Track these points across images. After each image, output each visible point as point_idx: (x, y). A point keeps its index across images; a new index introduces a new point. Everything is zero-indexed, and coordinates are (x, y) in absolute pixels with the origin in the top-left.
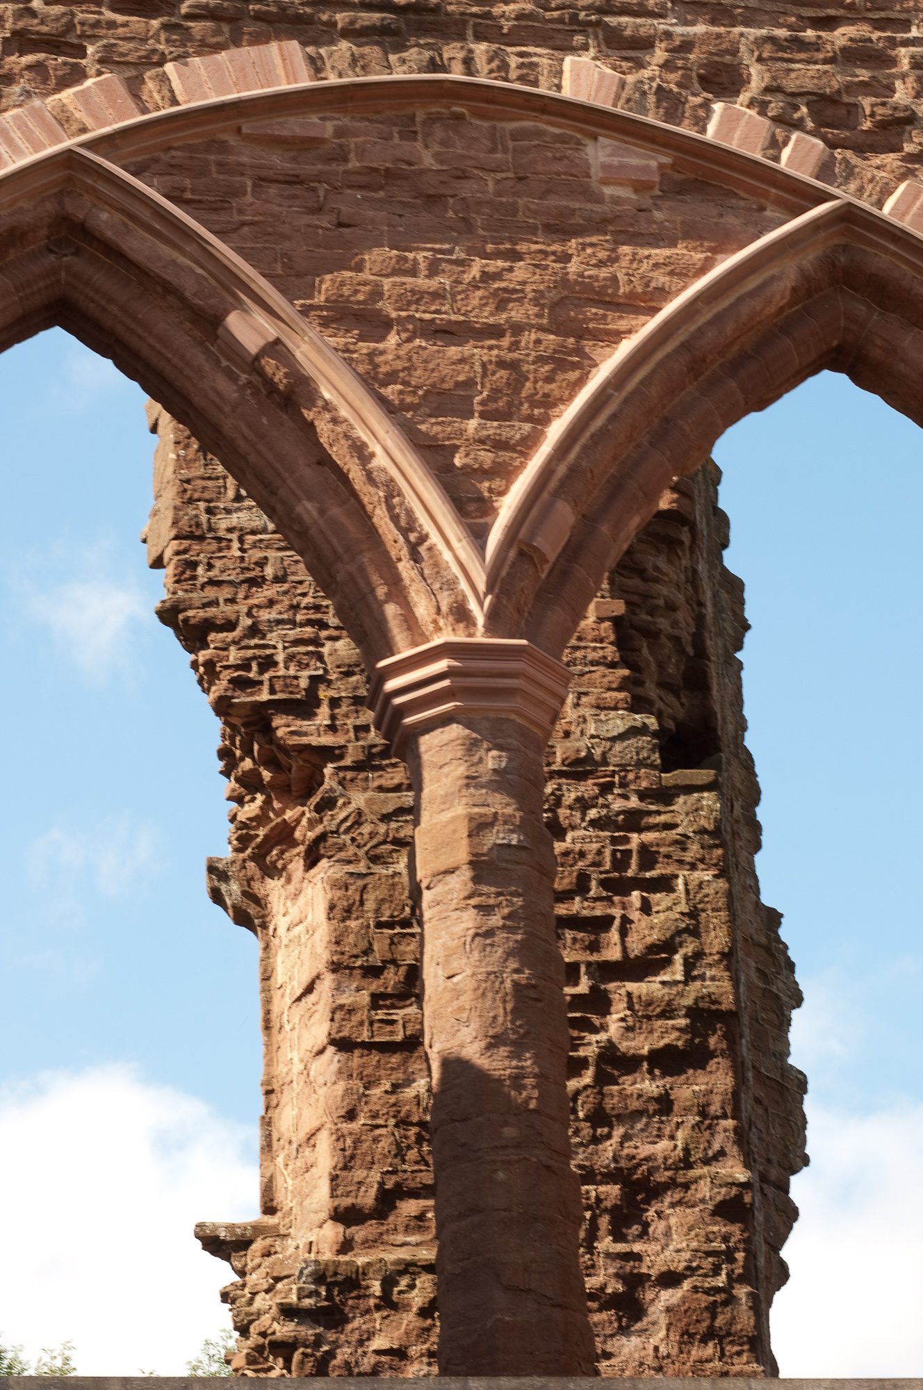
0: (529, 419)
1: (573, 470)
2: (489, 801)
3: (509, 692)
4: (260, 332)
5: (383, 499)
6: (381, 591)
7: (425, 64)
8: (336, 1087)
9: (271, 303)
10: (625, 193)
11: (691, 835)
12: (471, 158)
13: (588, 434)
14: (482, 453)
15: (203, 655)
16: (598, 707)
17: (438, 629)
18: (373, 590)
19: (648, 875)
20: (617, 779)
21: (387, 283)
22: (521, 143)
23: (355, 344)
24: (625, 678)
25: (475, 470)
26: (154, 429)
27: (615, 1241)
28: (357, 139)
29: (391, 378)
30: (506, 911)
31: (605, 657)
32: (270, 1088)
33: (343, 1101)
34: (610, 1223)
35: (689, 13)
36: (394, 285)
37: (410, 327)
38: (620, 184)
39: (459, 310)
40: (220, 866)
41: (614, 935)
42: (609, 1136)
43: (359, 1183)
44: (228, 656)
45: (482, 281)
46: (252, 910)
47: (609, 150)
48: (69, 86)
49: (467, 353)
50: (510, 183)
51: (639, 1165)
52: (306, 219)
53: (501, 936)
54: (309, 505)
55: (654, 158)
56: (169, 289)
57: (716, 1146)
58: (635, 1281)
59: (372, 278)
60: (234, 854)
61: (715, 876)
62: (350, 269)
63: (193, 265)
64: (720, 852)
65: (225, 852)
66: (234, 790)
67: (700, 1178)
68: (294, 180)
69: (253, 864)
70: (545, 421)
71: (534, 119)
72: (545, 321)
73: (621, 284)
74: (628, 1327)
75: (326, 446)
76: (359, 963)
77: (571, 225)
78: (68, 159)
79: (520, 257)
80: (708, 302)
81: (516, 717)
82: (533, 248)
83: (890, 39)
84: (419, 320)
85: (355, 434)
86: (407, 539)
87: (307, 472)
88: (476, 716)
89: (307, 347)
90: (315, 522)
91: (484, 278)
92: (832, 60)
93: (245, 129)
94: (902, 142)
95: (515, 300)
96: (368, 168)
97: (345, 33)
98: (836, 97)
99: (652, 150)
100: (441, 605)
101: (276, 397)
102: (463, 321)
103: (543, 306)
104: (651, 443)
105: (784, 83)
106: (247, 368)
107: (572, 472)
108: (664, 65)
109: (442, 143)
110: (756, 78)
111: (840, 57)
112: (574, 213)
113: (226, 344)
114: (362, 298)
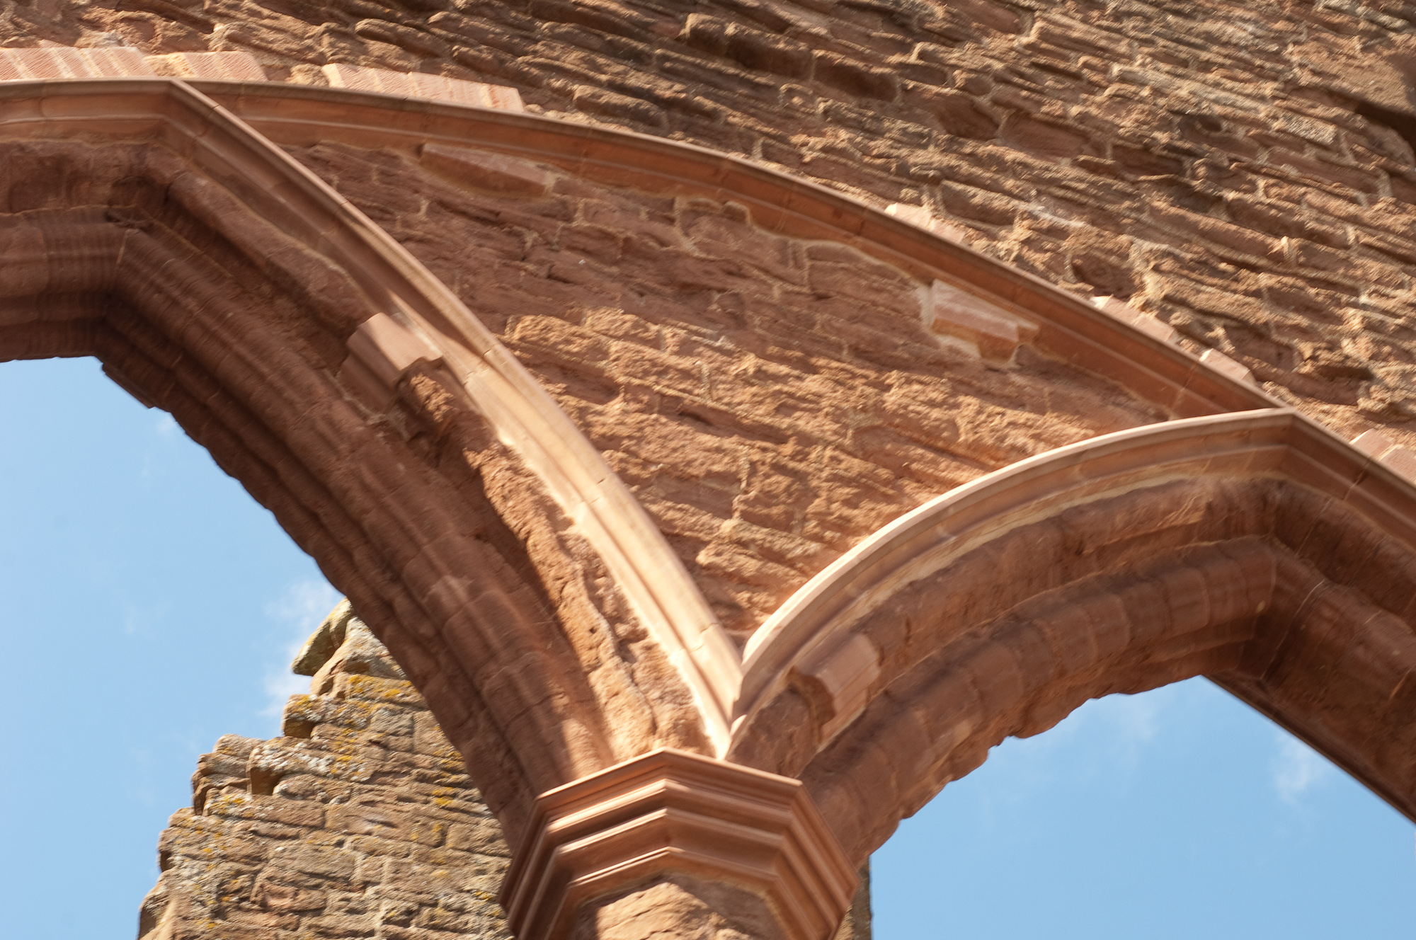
0: (817, 538)
1: (881, 613)
4: (416, 346)
5: (580, 573)
6: (561, 702)
10: (965, 347)
12: (750, 257)
14: (742, 557)
18: (546, 700)
21: (615, 346)
22: (822, 263)
25: (730, 575)
28: (588, 201)
35: (1061, 207)
36: (625, 349)
38: (961, 336)
39: (721, 399)
45: (754, 377)
47: (948, 296)
48: (180, 50)
49: (728, 446)
50: (805, 298)
55: (1012, 319)
59: (594, 334)
62: (562, 318)
63: (326, 259)
68: (490, 219)
70: (839, 546)
71: (845, 239)
72: (847, 442)
73: (962, 430)
77: (892, 357)
79: (814, 370)
80: (1090, 475)
81: (768, 898)
82: (834, 364)
83: (1332, 297)
84: (658, 393)
85: (545, 492)
86: (612, 629)
87: (459, 540)
88: (701, 879)
89: (486, 373)
90: (461, 607)
91: (761, 375)
92: (1257, 294)
93: (428, 148)
94: (1356, 398)
95: (804, 410)
96: (601, 231)
97: (584, 105)
98: (1263, 330)
99: (1010, 310)
100: (659, 719)
101: (423, 443)
102: (725, 412)
103: (846, 426)
104: (992, 637)
105: (1192, 299)
106: (385, 399)
107: (879, 615)
108: (1026, 242)
109: (709, 235)
110: (1153, 286)
111: (1266, 296)
112: (895, 347)
113: (359, 361)
114: (575, 349)
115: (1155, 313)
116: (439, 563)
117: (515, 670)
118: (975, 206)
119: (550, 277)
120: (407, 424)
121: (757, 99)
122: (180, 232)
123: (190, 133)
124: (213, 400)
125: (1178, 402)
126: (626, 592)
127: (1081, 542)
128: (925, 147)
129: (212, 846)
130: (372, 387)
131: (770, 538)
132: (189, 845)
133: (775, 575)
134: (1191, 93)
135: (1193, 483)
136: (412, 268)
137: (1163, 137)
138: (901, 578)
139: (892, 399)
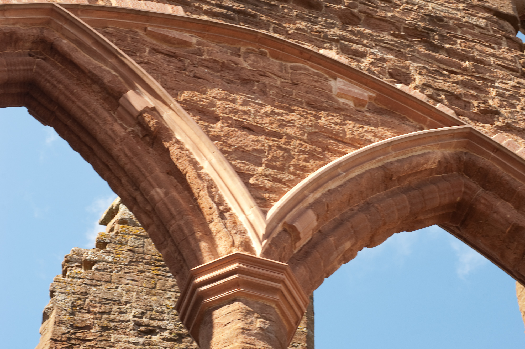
0: (294, 174)
2: (256, 343)
4: (145, 102)
5: (206, 187)
6: (199, 235)
12: (269, 69)
14: (266, 181)
18: (193, 234)
21: (218, 102)
22: (296, 71)
25: (261, 187)
28: (207, 48)
36: (222, 103)
37: (230, 122)
38: (347, 99)
39: (258, 122)
45: (270, 114)
47: (342, 84)
49: (261, 140)
50: (289, 84)
52: (177, 71)
55: (366, 92)
59: (211, 98)
62: (199, 92)
63: (111, 70)
68: (172, 55)
70: (302, 177)
72: (305, 138)
73: (347, 133)
75: (175, 160)
77: (321, 106)
79: (293, 111)
80: (395, 150)
81: (276, 307)
82: (300, 109)
83: (485, 84)
84: (235, 120)
85: (193, 157)
86: (218, 208)
87: (161, 174)
88: (250, 300)
89: (171, 112)
90: (162, 199)
91: (273, 113)
92: (457, 83)
93: (149, 28)
94: (494, 121)
95: (289, 126)
96: (213, 59)
97: (207, 13)
98: (459, 96)
99: (365, 89)
100: (235, 241)
101: (147, 138)
102: (260, 127)
103: (304, 132)
104: (359, 211)
105: (433, 85)
106: (133, 122)
107: (317, 202)
108: (371, 64)
109: (254, 61)
110: (418, 80)
111: (460, 83)
112: (323, 102)
113: (124, 108)
114: (204, 104)
115: (419, 90)
116: (153, 183)
117: (181, 223)
118: (352, 50)
119: (194, 77)
120: (141, 132)
121: (271, 10)
122: (56, 60)
123: (60, 23)
124: (69, 123)
125: (428, 123)
126: (223, 194)
127: (392, 175)
128: (333, 28)
129: (69, 289)
130: (128, 118)
131: (276, 174)
132: (61, 288)
133: (278, 187)
134: (433, 8)
135: (433, 153)
136: (143, 73)
137: (422, 24)
138: (325, 188)
139: (322, 122)
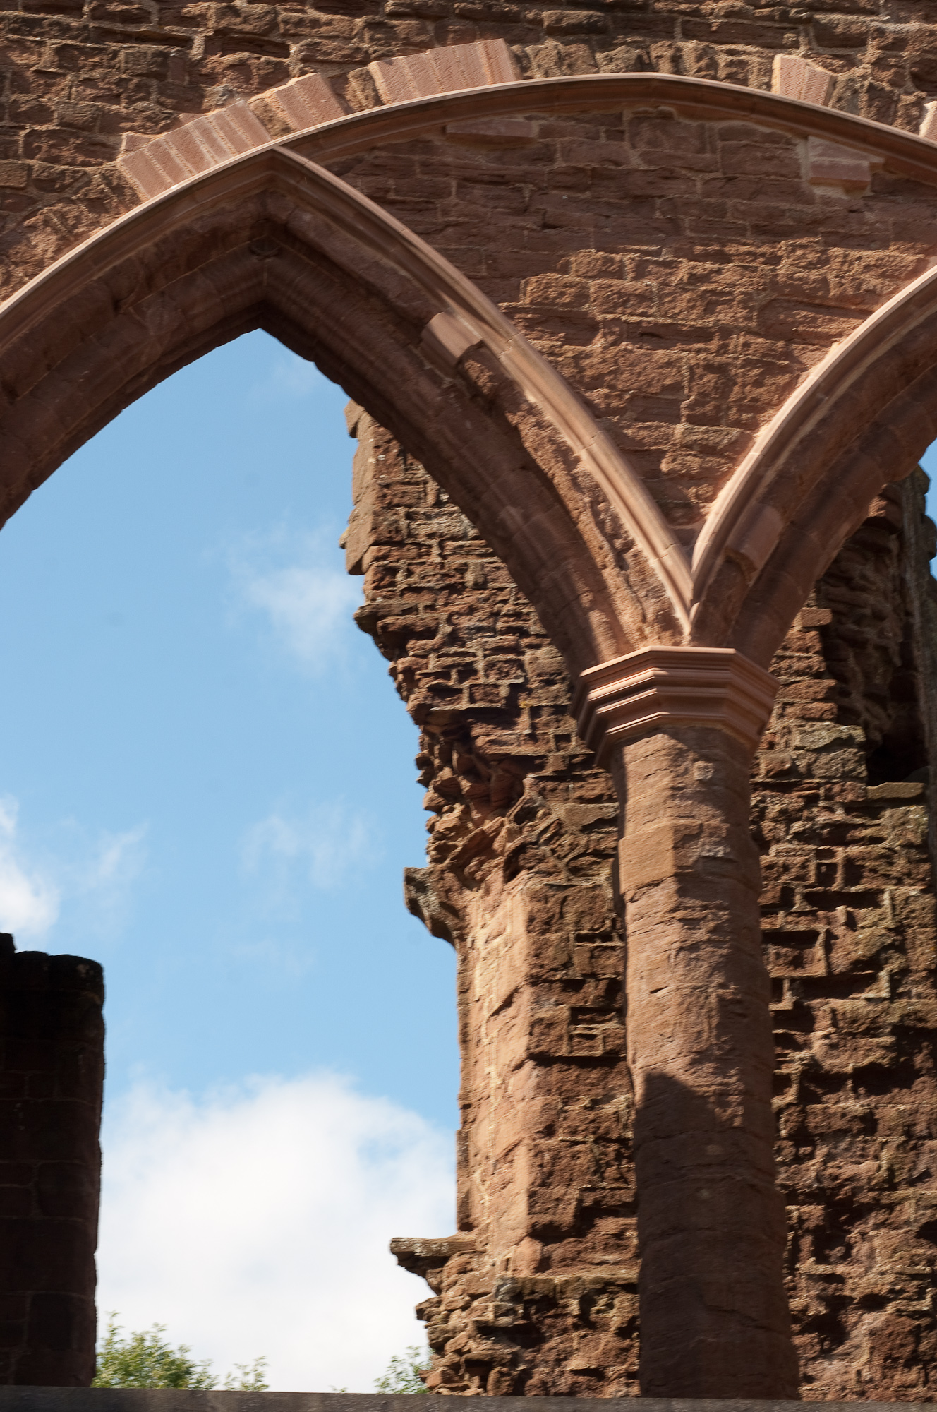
0: (737, 423)
1: (782, 476)
2: (695, 812)
3: (715, 702)
4: (464, 334)
5: (588, 505)
6: (586, 598)
7: (632, 62)
8: (534, 1102)
9: (475, 305)
10: (836, 193)
11: (897, 848)
12: (679, 158)
13: (797, 439)
14: (689, 458)
15: (402, 663)
16: (803, 718)
17: (644, 638)
18: (578, 597)
19: (853, 889)
20: (822, 791)
21: (593, 285)
22: (730, 143)
23: (561, 346)
24: (831, 689)
25: (683, 475)
26: (353, 433)
27: (818, 1262)
28: (561, 139)
29: (597, 382)
30: (712, 924)
31: (810, 667)
32: (467, 1102)
33: (541, 1116)
34: (813, 1243)
35: (902, 10)
36: (600, 287)
38: (831, 185)
39: (666, 313)
40: (418, 876)
41: (818, 950)
42: (811, 1156)
43: (558, 1200)
44: (427, 664)
45: (689, 283)
46: (450, 921)
47: (819, 150)
48: (272, 85)
49: (674, 357)
50: (719, 184)
51: (842, 1185)
52: (512, 220)
53: (706, 950)
54: (513, 511)
55: (865, 158)
56: (372, 292)
57: (922, 1167)
58: (838, 1304)
59: (578, 280)
60: (433, 865)
61: (921, 891)
62: (555, 271)
63: (396, 267)
64: (927, 866)
65: (423, 863)
66: (432, 800)
67: (905, 1199)
68: (499, 181)
69: (451, 875)
70: (754, 426)
71: (743, 118)
72: (754, 324)
73: (831, 286)
74: (830, 1350)
75: (531, 450)
76: (558, 977)
77: (781, 226)
78: (270, 159)
79: (728, 260)
81: (723, 727)
82: (742, 249)
84: (625, 322)
85: (561, 439)
86: (612, 545)
87: (510, 475)
88: (681, 726)
89: (511, 350)
90: (519, 528)
91: (693, 278)
93: (449, 128)
95: (723, 303)
96: (575, 168)
99: (864, 150)
100: (646, 612)
101: (480, 403)
102: (671, 324)
103: (752, 308)
104: (861, 449)
106: (451, 371)
108: (877, 63)
109: (649, 143)
112: (784, 214)
113: (430, 346)
114: (567, 300)
116: (502, 497)
117: (557, 576)
118: (839, 34)
120: (467, 390)
126: (618, 511)
130: (441, 362)
131: (707, 435)
133: (711, 467)
